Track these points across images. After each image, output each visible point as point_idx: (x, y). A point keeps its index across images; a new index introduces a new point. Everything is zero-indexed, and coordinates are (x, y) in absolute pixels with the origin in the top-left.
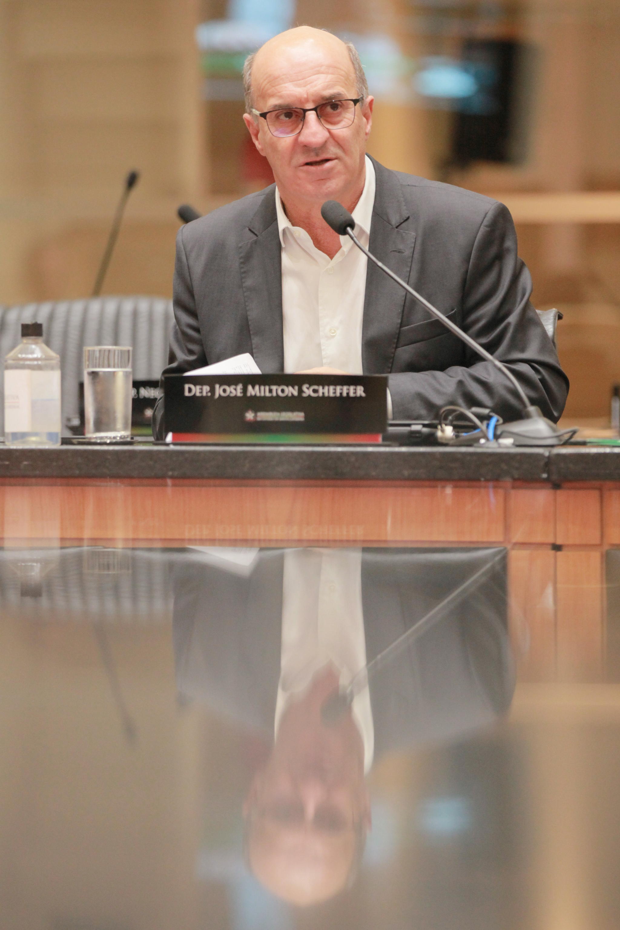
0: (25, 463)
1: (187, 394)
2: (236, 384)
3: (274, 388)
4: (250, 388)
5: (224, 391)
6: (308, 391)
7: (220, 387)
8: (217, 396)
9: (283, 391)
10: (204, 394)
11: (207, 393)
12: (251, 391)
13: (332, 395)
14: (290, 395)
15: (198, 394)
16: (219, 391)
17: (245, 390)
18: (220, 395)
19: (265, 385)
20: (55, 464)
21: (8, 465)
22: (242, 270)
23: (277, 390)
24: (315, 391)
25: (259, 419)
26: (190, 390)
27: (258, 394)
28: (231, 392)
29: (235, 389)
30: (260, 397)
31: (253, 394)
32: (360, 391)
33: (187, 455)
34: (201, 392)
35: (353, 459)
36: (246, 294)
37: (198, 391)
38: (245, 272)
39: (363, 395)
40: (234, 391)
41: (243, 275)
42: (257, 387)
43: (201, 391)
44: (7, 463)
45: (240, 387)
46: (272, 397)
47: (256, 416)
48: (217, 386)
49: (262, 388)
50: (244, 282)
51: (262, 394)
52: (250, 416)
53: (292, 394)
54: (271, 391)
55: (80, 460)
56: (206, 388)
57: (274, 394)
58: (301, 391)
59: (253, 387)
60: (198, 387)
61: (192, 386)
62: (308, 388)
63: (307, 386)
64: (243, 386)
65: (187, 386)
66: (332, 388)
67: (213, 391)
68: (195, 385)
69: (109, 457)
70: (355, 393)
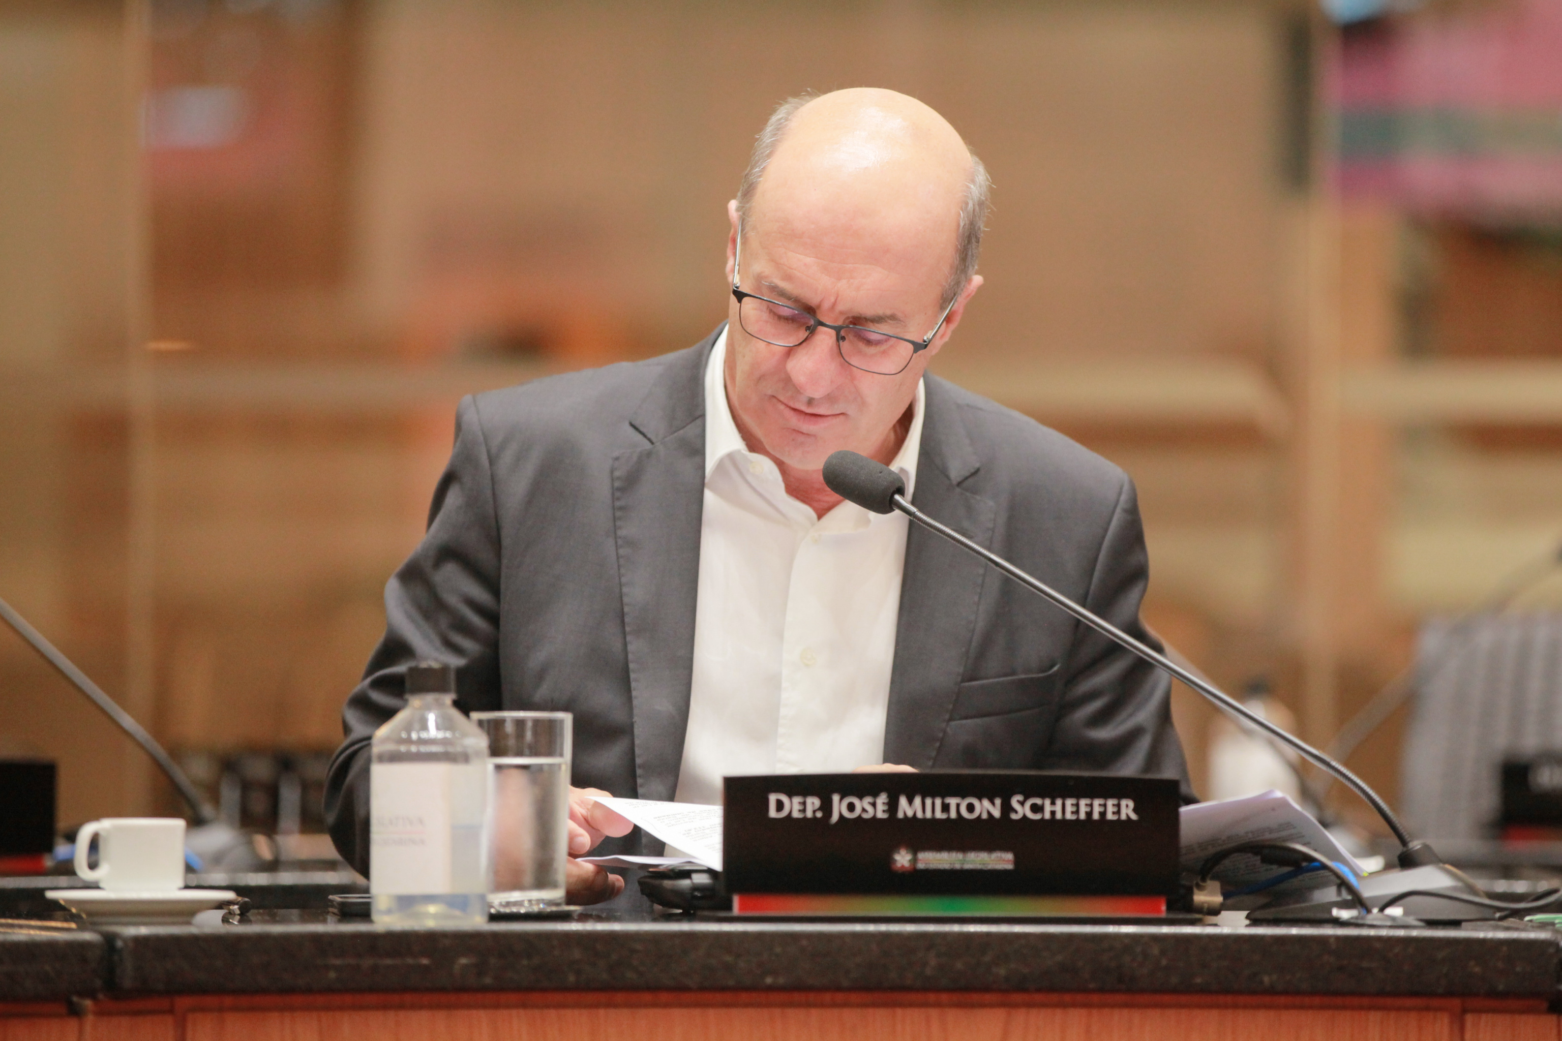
0: (463, 961)
1: (773, 813)
2: (875, 795)
3: (953, 801)
4: (903, 801)
5: (851, 807)
6: (1021, 809)
7: (841, 800)
8: (835, 818)
9: (971, 808)
10: (809, 814)
11: (814, 812)
12: (906, 809)
13: (1069, 816)
14: (985, 816)
15: (796, 814)
16: (839, 807)
17: (893, 806)
18: (841, 816)
19: (933, 796)
20: (525, 962)
21: (426, 967)
22: (618, 504)
23: (958, 806)
24: (1036, 809)
25: (921, 866)
26: (780, 806)
27: (920, 815)
28: (864, 810)
29: (874, 805)
30: (924, 821)
31: (910, 814)
32: (1128, 809)
33: (804, 943)
34: (804, 811)
35: (1156, 951)
36: (622, 552)
37: (796, 807)
38: (621, 508)
39: (1134, 817)
40: (870, 809)
41: (618, 514)
42: (918, 801)
43: (801, 808)
44: (425, 961)
45: (882, 799)
46: (948, 819)
47: (915, 860)
48: (836, 798)
49: (929, 801)
50: (620, 528)
51: (929, 815)
52: (902, 859)
53: (989, 813)
54: (946, 808)
55: (577, 954)
56: (813, 802)
57: (953, 815)
58: (1007, 808)
59: (910, 801)
60: (797, 800)
61: (784, 798)
62: (1022, 803)
63: (1020, 797)
64: (889, 797)
65: (773, 798)
66: (1069, 802)
67: (826, 807)
68: (790, 795)
69: (638, 947)
70: (1118, 812)
